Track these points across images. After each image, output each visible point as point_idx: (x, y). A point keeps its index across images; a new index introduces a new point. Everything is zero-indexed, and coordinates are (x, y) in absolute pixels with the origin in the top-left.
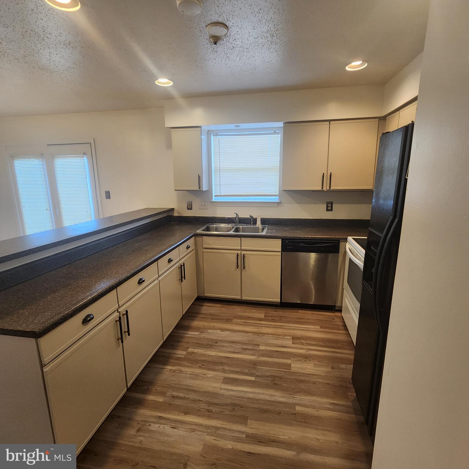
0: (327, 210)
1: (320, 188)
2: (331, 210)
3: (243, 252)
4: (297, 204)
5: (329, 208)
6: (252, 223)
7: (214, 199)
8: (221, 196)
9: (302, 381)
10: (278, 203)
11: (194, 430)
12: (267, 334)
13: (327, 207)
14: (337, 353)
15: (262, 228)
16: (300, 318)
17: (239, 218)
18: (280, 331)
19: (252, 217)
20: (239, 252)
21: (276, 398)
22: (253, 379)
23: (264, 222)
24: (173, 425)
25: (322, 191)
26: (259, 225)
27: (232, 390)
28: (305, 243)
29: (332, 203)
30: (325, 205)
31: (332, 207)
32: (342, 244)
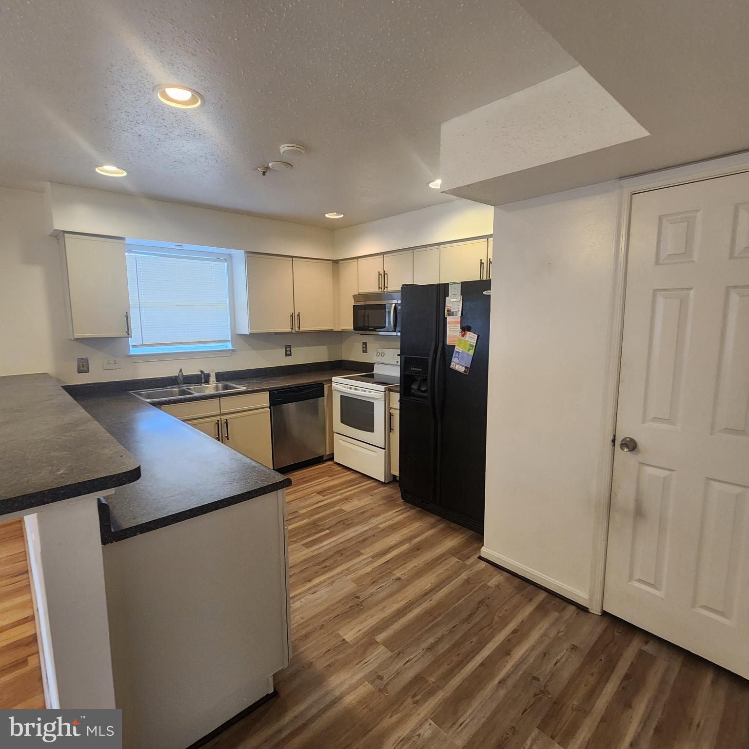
0: (287, 355)
1: (289, 330)
2: (290, 355)
3: (224, 417)
4: (254, 351)
5: (289, 353)
6: (203, 381)
7: (133, 351)
8: (143, 345)
9: (363, 513)
10: (233, 351)
11: (333, 582)
12: (293, 501)
13: (286, 351)
14: (361, 486)
15: (222, 385)
16: (304, 478)
17: (183, 375)
18: (299, 494)
19: (202, 372)
20: (218, 418)
21: (361, 530)
22: (328, 531)
23: (220, 377)
24: (311, 592)
25: (291, 333)
26: (213, 382)
27: (323, 547)
28: (293, 391)
29: (290, 347)
30: (284, 349)
31: (290, 351)
32: (326, 387)
